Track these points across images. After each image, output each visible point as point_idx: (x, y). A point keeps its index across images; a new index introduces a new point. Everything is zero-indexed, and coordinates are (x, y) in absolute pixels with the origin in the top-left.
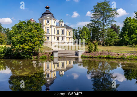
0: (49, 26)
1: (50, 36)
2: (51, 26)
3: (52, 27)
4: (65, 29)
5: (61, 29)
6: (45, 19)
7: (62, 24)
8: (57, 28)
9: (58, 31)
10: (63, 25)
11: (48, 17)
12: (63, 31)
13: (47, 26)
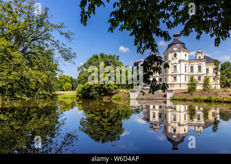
0: (177, 61)
1: (178, 76)
2: (180, 61)
3: (182, 63)
4: (204, 63)
5: (196, 63)
6: (171, 52)
7: (200, 57)
8: (191, 62)
9: (192, 68)
10: (202, 57)
11: (175, 49)
12: (200, 67)
13: (173, 62)
